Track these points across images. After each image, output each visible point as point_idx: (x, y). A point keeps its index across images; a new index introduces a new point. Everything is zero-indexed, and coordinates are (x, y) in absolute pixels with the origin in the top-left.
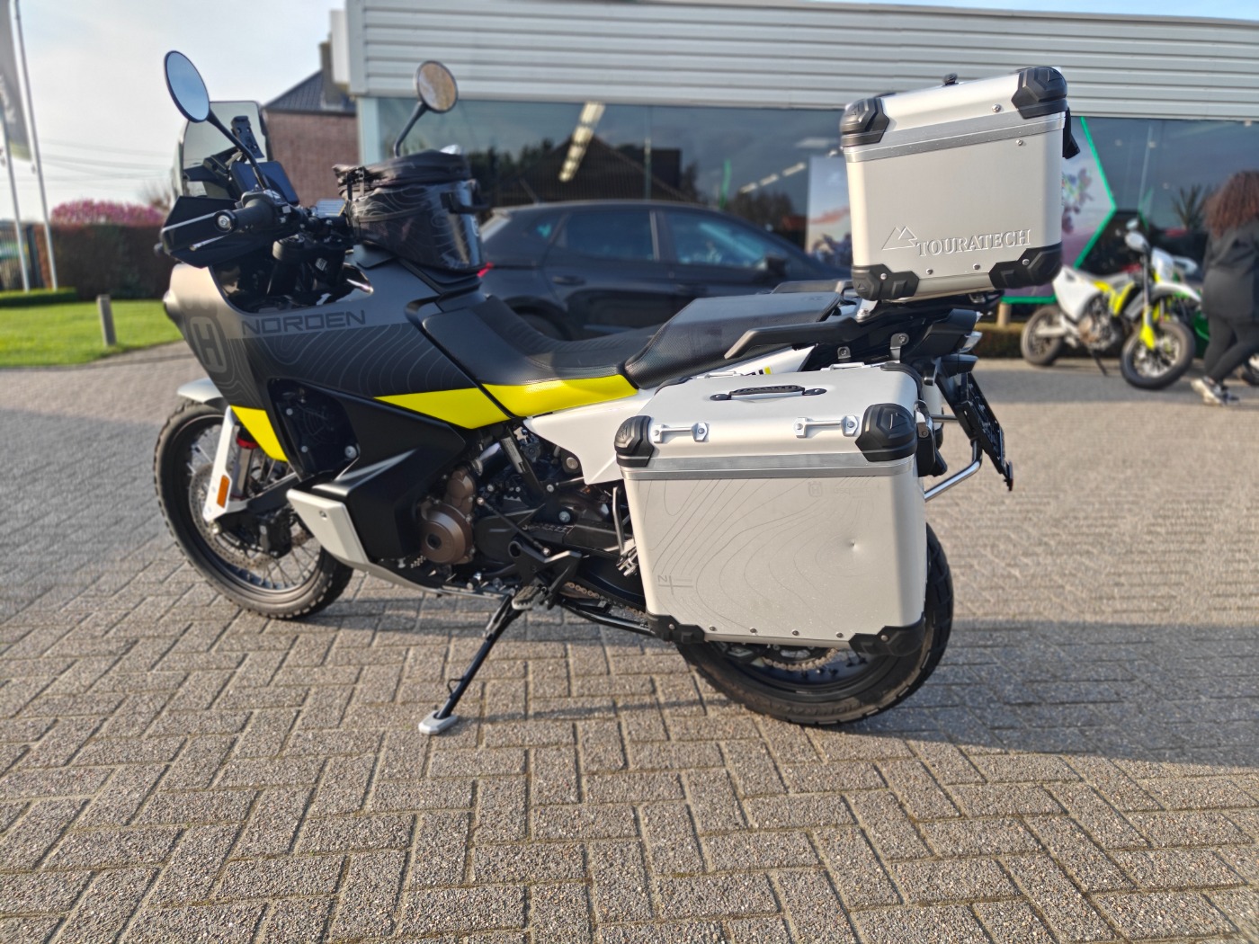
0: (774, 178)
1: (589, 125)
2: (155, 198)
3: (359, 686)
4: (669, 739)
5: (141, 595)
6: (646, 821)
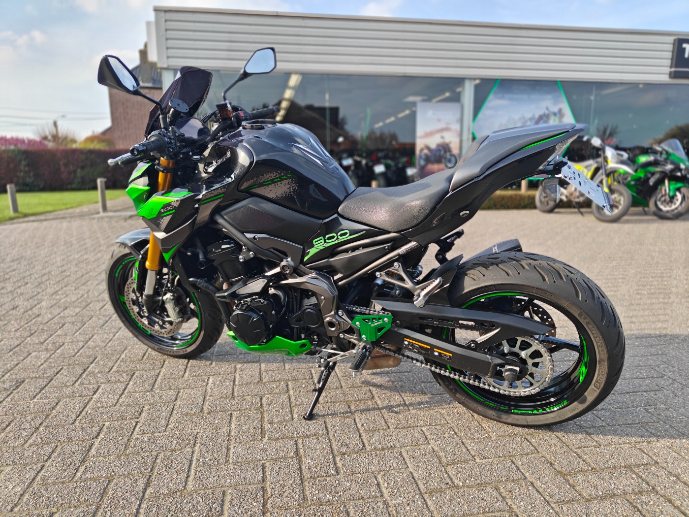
0: (392, 119)
1: (293, 88)
2: (43, 135)
3: (178, 403)
4: (389, 428)
5: (28, 352)
6: (386, 485)
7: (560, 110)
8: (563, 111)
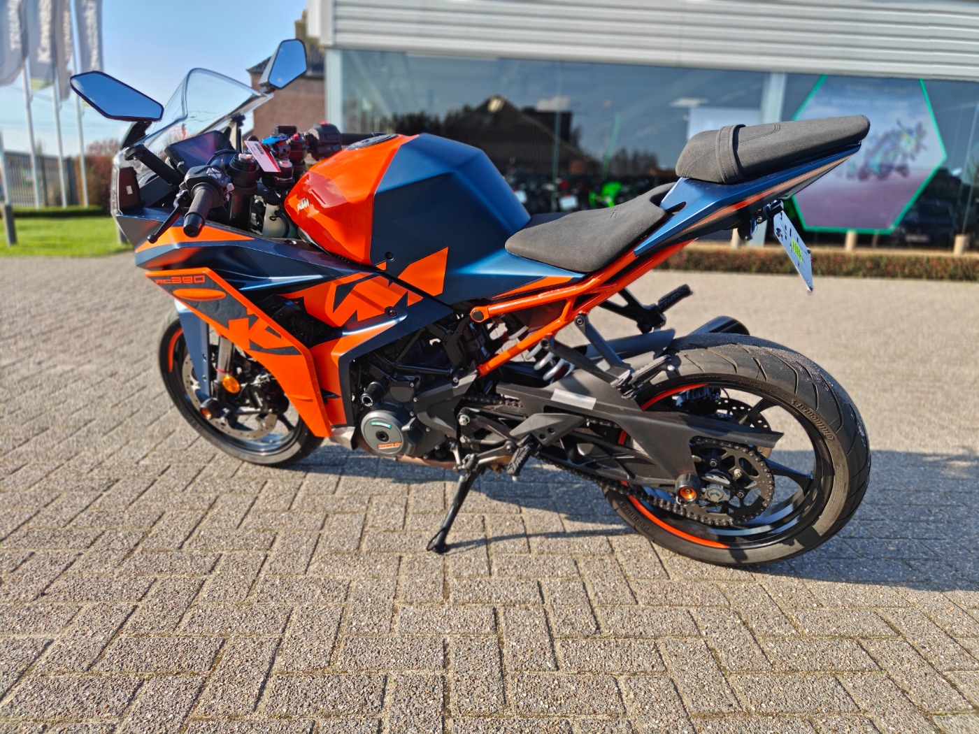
7: (919, 127)
8: (924, 128)
